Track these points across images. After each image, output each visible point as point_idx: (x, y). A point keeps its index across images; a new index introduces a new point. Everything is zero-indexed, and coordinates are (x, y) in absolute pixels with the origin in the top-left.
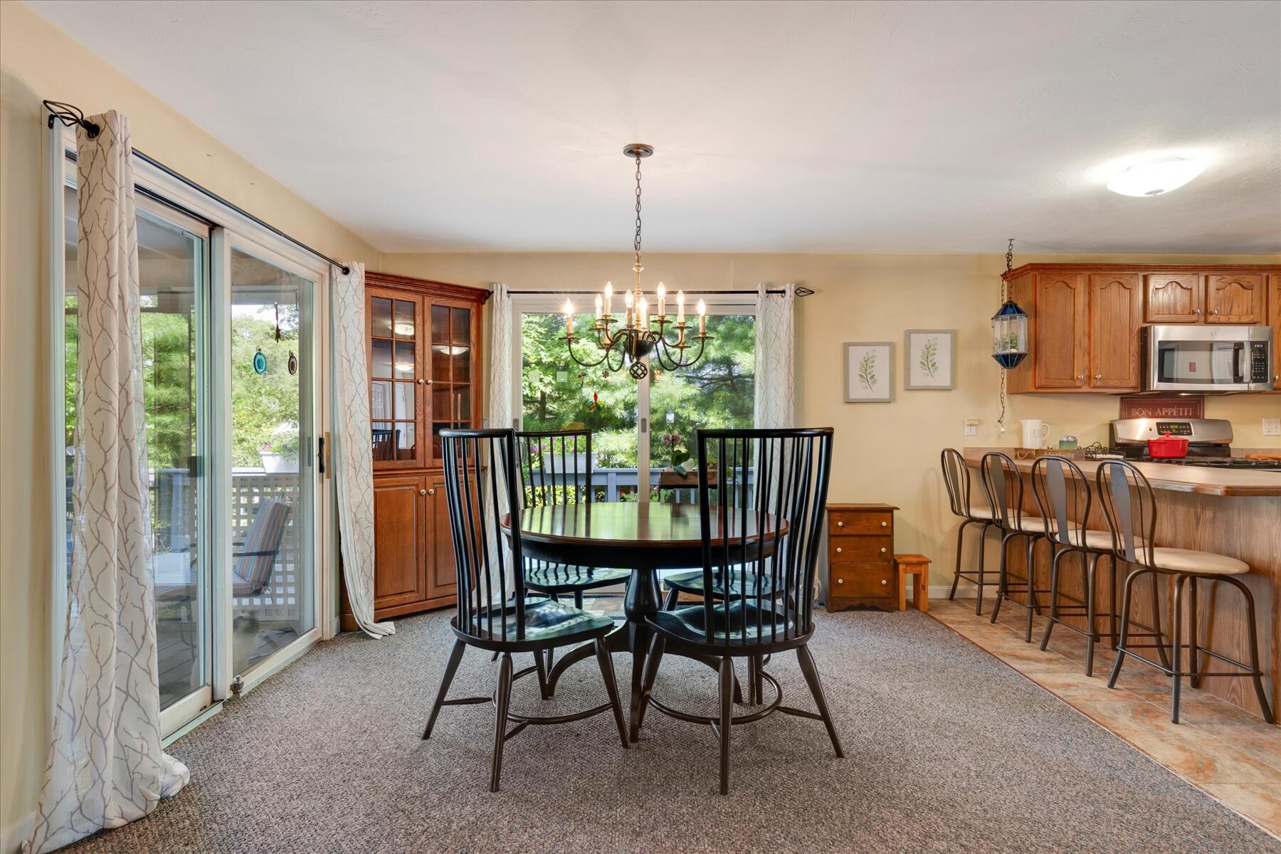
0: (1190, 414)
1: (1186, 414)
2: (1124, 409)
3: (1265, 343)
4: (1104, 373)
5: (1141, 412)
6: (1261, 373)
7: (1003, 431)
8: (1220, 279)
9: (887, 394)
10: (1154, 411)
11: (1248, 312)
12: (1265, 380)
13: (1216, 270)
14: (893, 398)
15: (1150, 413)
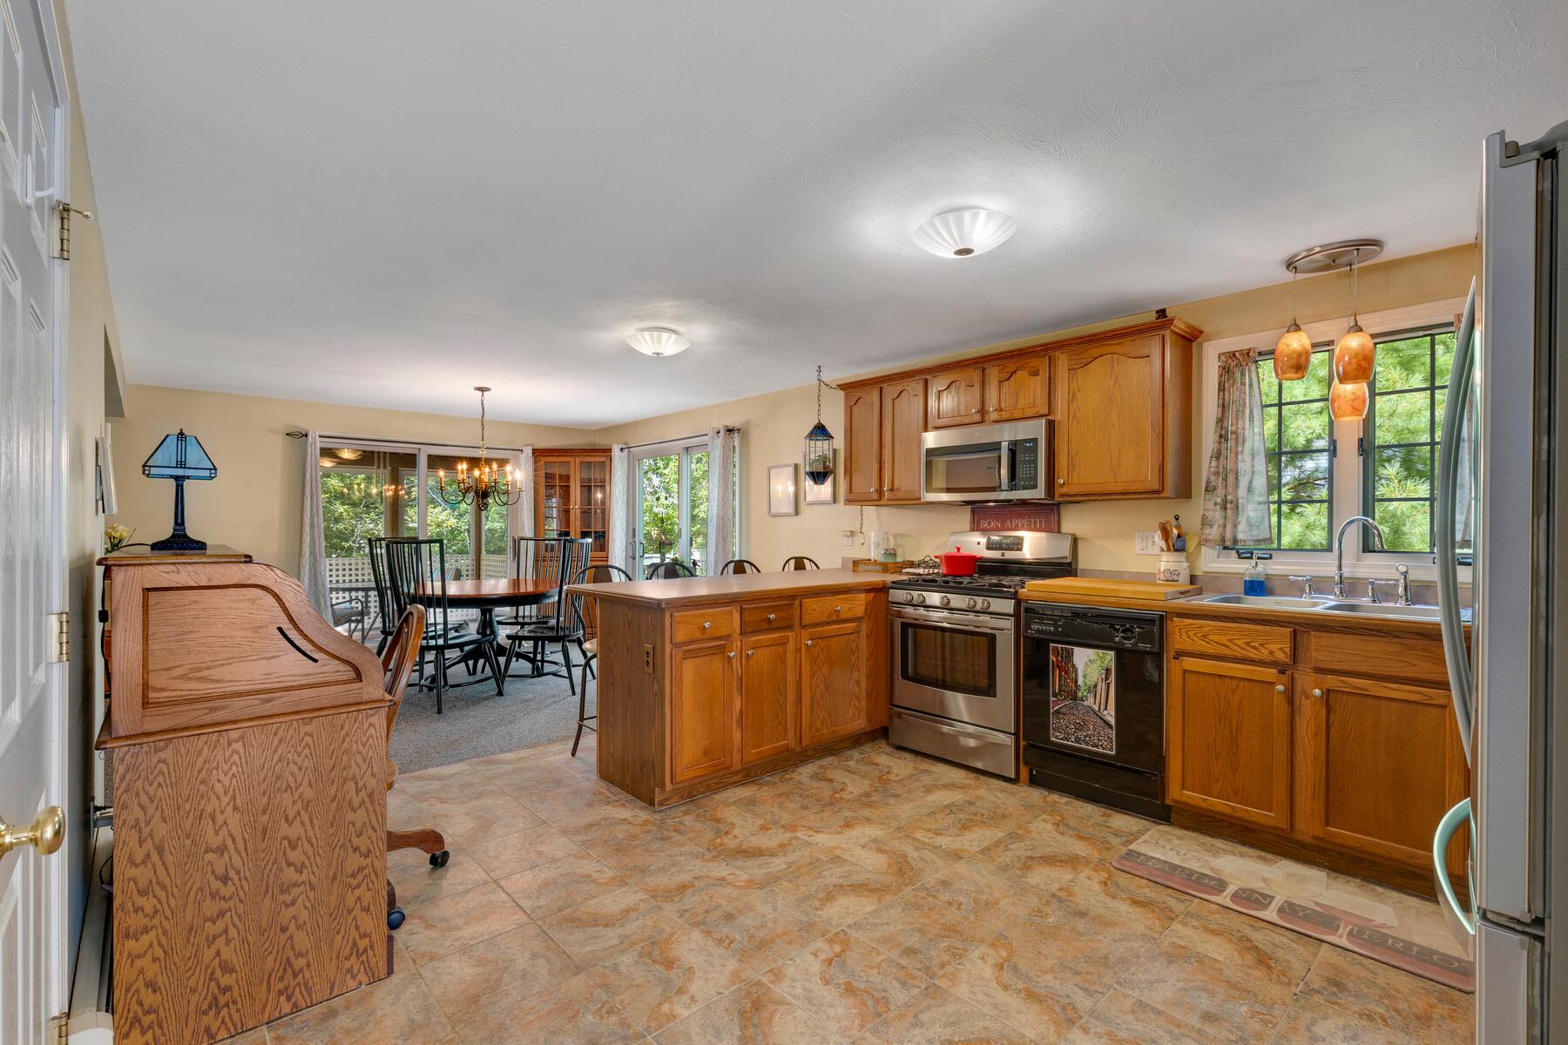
0: (1043, 525)
1: (1038, 526)
2: (973, 521)
3: (1035, 441)
4: (896, 486)
5: (989, 523)
6: (1030, 477)
7: (862, 541)
8: (1003, 369)
9: (790, 509)
10: (1003, 523)
11: (1034, 403)
12: (1035, 487)
13: (999, 359)
14: (797, 513)
15: (999, 525)
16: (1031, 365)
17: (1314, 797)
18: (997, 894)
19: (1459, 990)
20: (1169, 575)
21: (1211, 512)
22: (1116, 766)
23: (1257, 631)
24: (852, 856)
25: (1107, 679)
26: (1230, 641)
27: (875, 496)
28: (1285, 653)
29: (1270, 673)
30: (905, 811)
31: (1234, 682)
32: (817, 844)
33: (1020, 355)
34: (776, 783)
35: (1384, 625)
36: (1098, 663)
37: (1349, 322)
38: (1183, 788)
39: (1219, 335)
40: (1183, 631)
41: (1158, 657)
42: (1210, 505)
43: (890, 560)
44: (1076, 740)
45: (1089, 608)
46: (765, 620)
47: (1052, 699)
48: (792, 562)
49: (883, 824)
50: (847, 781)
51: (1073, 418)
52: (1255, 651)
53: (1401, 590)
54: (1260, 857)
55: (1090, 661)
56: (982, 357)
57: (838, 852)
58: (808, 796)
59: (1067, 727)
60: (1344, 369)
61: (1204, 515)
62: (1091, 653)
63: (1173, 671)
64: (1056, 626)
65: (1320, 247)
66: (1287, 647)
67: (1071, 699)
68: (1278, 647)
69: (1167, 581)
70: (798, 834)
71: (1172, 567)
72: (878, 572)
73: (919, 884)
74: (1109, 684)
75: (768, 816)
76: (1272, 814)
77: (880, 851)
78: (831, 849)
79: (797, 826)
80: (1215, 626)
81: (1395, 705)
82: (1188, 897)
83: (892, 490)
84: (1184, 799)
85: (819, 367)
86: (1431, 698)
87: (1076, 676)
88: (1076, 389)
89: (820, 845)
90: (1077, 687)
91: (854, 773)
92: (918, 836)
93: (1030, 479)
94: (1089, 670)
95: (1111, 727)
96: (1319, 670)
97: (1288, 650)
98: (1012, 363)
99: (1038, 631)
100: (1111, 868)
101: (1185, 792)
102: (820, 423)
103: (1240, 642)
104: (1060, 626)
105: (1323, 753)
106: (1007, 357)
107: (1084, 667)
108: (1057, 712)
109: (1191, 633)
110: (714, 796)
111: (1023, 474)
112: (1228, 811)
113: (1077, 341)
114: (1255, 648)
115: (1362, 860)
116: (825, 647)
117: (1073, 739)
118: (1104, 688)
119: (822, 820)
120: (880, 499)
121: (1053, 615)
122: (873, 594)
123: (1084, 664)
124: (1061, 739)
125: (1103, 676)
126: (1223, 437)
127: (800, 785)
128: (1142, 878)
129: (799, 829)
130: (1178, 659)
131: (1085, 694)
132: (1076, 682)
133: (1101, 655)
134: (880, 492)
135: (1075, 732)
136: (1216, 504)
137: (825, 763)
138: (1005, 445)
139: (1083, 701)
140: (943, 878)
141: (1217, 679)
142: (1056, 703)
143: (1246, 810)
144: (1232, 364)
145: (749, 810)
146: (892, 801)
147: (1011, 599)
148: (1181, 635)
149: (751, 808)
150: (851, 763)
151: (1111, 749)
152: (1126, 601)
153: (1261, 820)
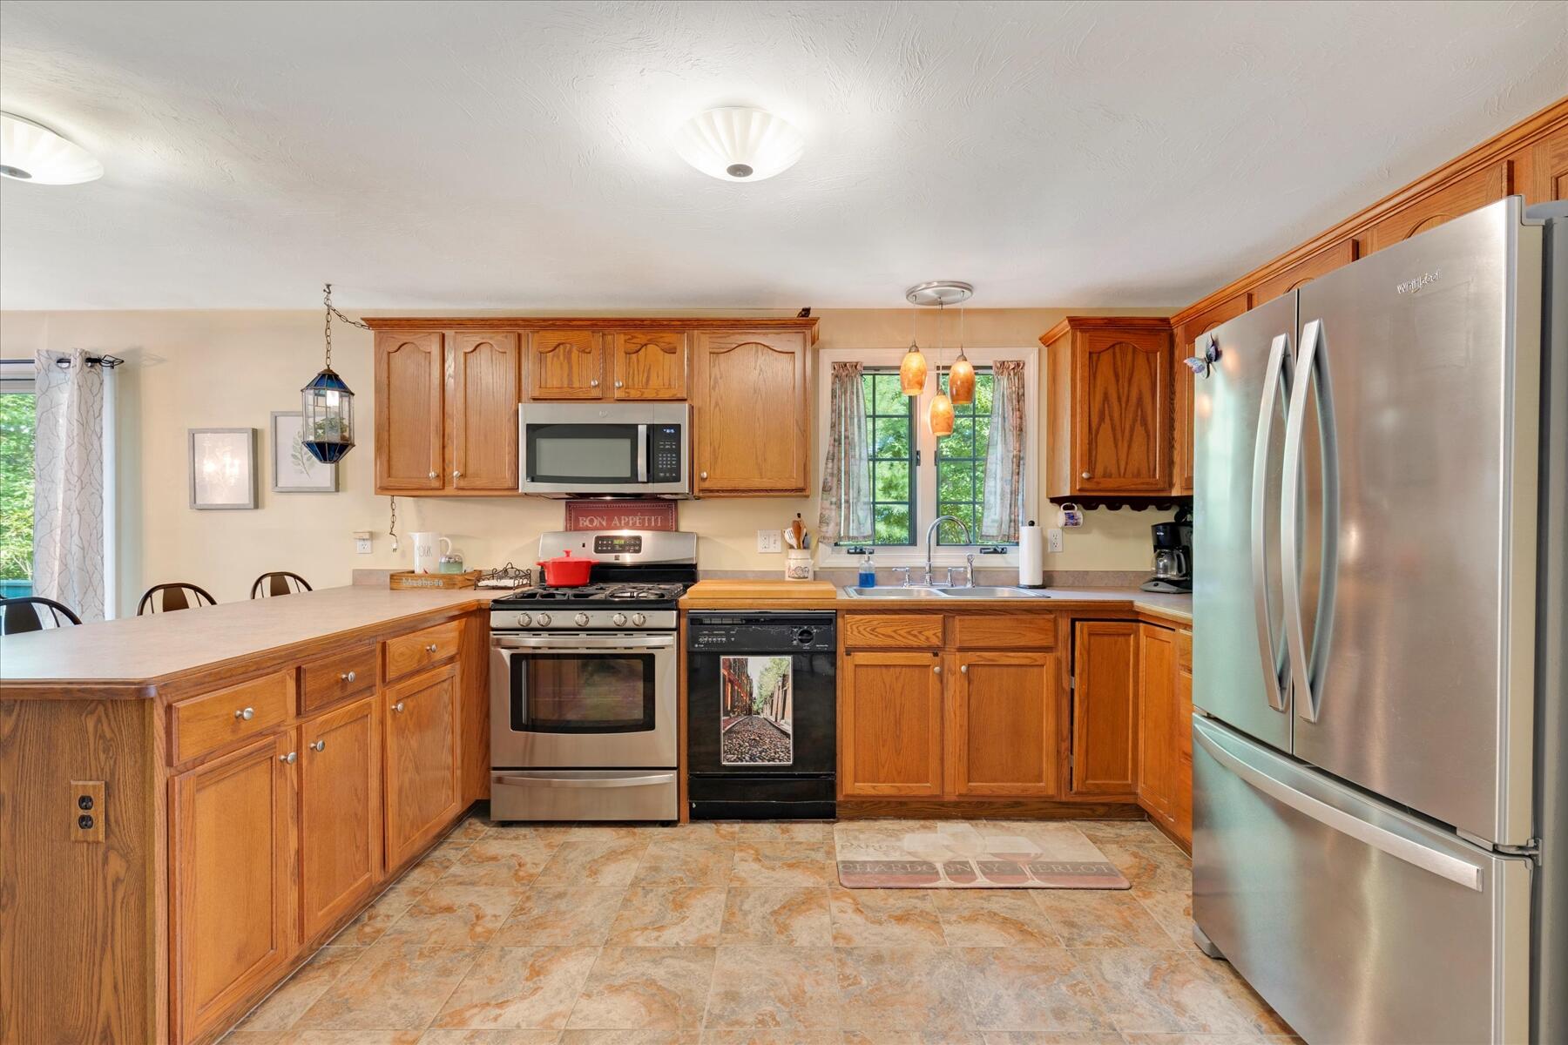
0: (659, 525)
1: (653, 524)
2: (569, 518)
3: (677, 427)
4: (471, 469)
5: (591, 521)
6: (671, 468)
7: (394, 547)
8: (629, 339)
9: (245, 498)
10: (610, 520)
11: (670, 384)
12: (677, 479)
13: (624, 326)
14: (257, 503)
15: (604, 523)
16: (667, 340)
17: (960, 761)
18: (793, 980)
19: (1115, 889)
20: (800, 572)
21: (827, 511)
22: (794, 776)
23: (916, 619)
24: (586, 1018)
25: (783, 686)
26: (895, 631)
27: (436, 484)
28: (937, 637)
29: (926, 658)
30: (591, 911)
31: (898, 670)
32: (518, 1026)
33: (651, 326)
34: (357, 951)
35: (1008, 606)
36: (775, 670)
37: (958, 352)
38: (856, 781)
39: (831, 345)
40: (854, 627)
41: (832, 655)
42: (827, 504)
43: (454, 571)
44: (750, 758)
45: (760, 613)
46: (337, 682)
47: (723, 718)
48: (267, 582)
49: (581, 945)
50: (473, 899)
51: (715, 407)
52: (915, 639)
53: (969, 576)
54: (924, 827)
55: (766, 670)
56: (604, 320)
57: (561, 1023)
58: (434, 951)
59: (741, 746)
60: (957, 391)
61: (821, 514)
62: (766, 661)
63: (846, 667)
64: (728, 636)
65: (938, 282)
66: (939, 631)
67: (745, 715)
68: (932, 634)
69: (799, 578)
70: (475, 1024)
71: (802, 564)
72: (438, 587)
73: (705, 1014)
74: (786, 690)
75: (393, 1016)
76: (928, 785)
77: (616, 990)
78: (547, 1024)
79: (461, 1012)
80: (882, 619)
81: (1012, 670)
82: (921, 892)
83: (463, 476)
84: (857, 792)
85: (328, 286)
86: (1036, 660)
87: (751, 688)
88: (719, 376)
89: (524, 1026)
90: (752, 700)
91: (473, 884)
92: (640, 942)
93: (671, 470)
94: (766, 679)
95: (787, 735)
96: (961, 649)
97: (940, 635)
98: (643, 334)
99: (707, 644)
100: (848, 890)
101: (856, 784)
102: (329, 370)
103: (902, 632)
104: (733, 636)
105: (966, 723)
106: (635, 326)
107: (760, 678)
108: (730, 731)
109: (861, 629)
110: (247, 1028)
111: (663, 464)
112: (893, 792)
113: (719, 323)
114: (915, 636)
115: (983, 803)
116: (414, 707)
117: (747, 758)
118: (780, 696)
119: (491, 980)
120: (443, 488)
121: (722, 624)
122: (464, 620)
123: (759, 674)
124: (735, 761)
125: (780, 684)
126: (837, 441)
127: (405, 937)
128: (876, 888)
129: (468, 1014)
130: (850, 655)
131: (761, 706)
132: (751, 695)
133: (778, 661)
134: (443, 477)
135: (749, 749)
136: (831, 503)
137: (416, 884)
138: (642, 430)
139: (759, 714)
140: (722, 989)
141: (884, 670)
142: (727, 722)
143: (908, 787)
144: (844, 374)
145: (348, 1024)
146: (562, 905)
147: (673, 610)
148: (851, 631)
149: (348, 1017)
150: (456, 869)
151: (788, 760)
152: (800, 602)
153: (922, 793)
